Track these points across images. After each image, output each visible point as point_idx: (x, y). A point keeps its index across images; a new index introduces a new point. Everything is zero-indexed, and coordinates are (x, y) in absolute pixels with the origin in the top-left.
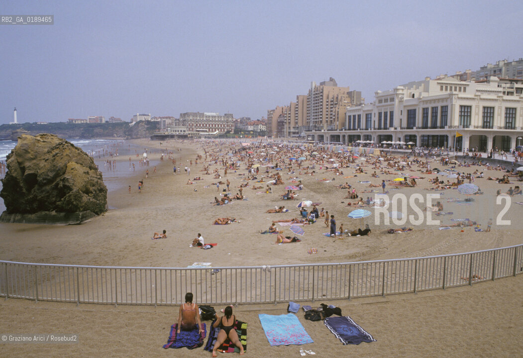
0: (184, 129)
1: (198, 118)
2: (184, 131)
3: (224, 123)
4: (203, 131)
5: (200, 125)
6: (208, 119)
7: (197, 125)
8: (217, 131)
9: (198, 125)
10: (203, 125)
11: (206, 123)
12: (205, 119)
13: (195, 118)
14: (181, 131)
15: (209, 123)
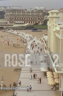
0: (6, 22)
1: (17, 14)
2: (6, 23)
3: (36, 17)
4: (19, 23)
5: (18, 18)
6: (24, 14)
7: (15, 18)
8: (28, 24)
9: (17, 19)
10: (20, 18)
11: (22, 17)
12: (21, 14)
13: (14, 14)
14: (4, 23)
15: (25, 17)
